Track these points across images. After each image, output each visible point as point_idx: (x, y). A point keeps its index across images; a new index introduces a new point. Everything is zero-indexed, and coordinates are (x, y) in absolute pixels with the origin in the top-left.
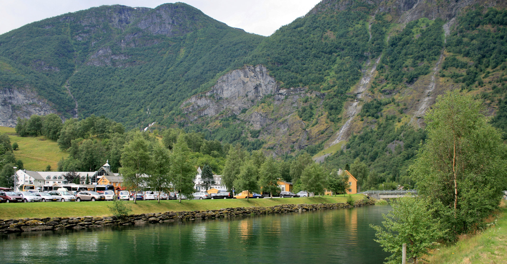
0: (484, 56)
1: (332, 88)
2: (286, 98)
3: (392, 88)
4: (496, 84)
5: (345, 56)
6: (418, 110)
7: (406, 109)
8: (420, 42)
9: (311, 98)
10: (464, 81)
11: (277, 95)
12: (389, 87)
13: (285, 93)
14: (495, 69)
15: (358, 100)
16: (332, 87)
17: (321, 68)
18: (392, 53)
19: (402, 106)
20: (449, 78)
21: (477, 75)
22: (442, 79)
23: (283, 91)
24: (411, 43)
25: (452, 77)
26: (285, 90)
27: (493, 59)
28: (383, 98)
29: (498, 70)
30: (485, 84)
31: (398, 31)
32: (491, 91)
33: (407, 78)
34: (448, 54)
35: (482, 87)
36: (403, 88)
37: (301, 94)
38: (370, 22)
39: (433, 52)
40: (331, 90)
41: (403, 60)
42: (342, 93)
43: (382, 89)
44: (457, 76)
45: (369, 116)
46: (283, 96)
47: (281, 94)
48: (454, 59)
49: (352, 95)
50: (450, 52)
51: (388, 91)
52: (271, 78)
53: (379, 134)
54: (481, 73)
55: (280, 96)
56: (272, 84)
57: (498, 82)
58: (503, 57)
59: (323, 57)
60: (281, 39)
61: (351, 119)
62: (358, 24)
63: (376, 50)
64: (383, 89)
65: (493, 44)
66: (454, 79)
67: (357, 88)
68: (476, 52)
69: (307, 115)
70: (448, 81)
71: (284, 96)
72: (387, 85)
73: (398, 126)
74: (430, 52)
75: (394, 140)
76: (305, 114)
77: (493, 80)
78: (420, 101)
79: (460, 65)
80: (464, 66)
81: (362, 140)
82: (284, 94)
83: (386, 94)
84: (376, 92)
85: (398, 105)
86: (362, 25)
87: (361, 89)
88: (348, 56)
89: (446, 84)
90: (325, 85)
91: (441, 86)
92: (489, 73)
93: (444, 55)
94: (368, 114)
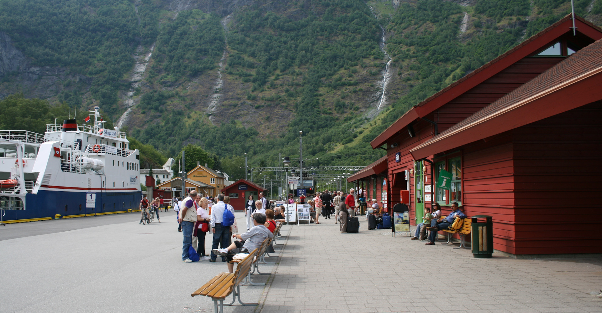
0: (270, 59)
1: (102, 73)
2: (40, 78)
3: (174, 80)
4: (289, 88)
5: (113, 38)
6: (208, 107)
7: (194, 104)
8: (200, 34)
9: (74, 82)
10: (254, 81)
11: (27, 74)
12: (170, 78)
13: (39, 72)
14: (283, 73)
15: (134, 89)
16: (101, 71)
17: (84, 48)
18: (169, 42)
19: (188, 101)
20: (238, 76)
21: (266, 76)
22: (230, 77)
23: (36, 69)
24: (189, 34)
25: (241, 76)
26: (38, 69)
27: (281, 63)
28: (165, 90)
29: (287, 74)
30: (276, 86)
31: (170, 18)
32: (284, 94)
33: (191, 71)
34: (232, 51)
35: (274, 89)
36: (186, 82)
37: (60, 75)
38: (135, 3)
39: (216, 47)
40: (100, 75)
41: (184, 51)
42: (113, 79)
43: (161, 79)
44: (247, 75)
45: (152, 108)
46: (34, 76)
47: (33, 73)
48: (240, 58)
49: (126, 84)
50: (234, 49)
51: (169, 84)
52: (17, 51)
53: (168, 129)
54: (270, 74)
55: (30, 75)
56: (20, 58)
57: (290, 85)
58: (290, 62)
59: (84, 35)
60: (27, 5)
61: (129, 110)
62: (122, 3)
63: (150, 36)
64: (163, 80)
65: (278, 48)
66: (243, 78)
67: (132, 76)
68: (263, 53)
69: (72, 102)
70: (236, 79)
71: (37, 76)
72: (168, 76)
73: (188, 122)
74: (213, 47)
75: (188, 137)
76: (70, 101)
77: (284, 83)
78: (208, 98)
79: (247, 63)
80: (251, 66)
81: (149, 136)
82: (37, 73)
83: (167, 86)
84: (155, 83)
85: (184, 100)
86: (128, 5)
87: (136, 78)
88: (115, 38)
89: (235, 82)
90: (91, 68)
91: (230, 84)
92: (278, 75)
93: (228, 52)
94: (149, 106)
